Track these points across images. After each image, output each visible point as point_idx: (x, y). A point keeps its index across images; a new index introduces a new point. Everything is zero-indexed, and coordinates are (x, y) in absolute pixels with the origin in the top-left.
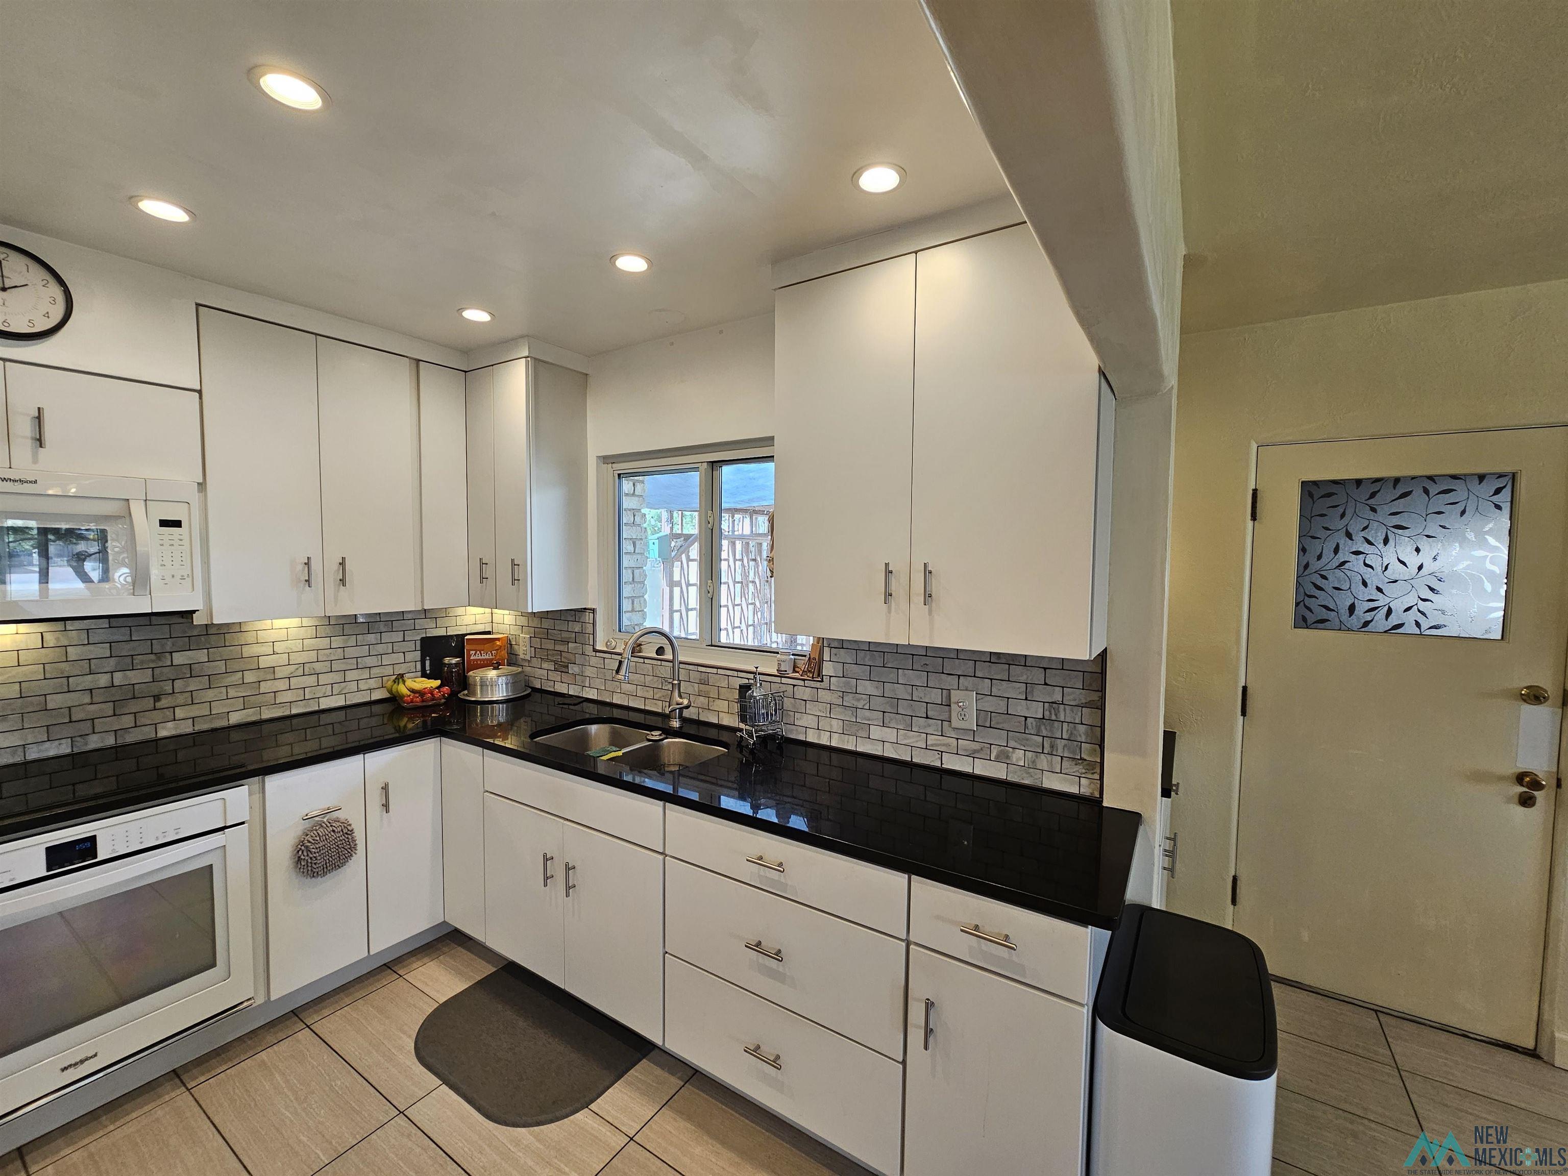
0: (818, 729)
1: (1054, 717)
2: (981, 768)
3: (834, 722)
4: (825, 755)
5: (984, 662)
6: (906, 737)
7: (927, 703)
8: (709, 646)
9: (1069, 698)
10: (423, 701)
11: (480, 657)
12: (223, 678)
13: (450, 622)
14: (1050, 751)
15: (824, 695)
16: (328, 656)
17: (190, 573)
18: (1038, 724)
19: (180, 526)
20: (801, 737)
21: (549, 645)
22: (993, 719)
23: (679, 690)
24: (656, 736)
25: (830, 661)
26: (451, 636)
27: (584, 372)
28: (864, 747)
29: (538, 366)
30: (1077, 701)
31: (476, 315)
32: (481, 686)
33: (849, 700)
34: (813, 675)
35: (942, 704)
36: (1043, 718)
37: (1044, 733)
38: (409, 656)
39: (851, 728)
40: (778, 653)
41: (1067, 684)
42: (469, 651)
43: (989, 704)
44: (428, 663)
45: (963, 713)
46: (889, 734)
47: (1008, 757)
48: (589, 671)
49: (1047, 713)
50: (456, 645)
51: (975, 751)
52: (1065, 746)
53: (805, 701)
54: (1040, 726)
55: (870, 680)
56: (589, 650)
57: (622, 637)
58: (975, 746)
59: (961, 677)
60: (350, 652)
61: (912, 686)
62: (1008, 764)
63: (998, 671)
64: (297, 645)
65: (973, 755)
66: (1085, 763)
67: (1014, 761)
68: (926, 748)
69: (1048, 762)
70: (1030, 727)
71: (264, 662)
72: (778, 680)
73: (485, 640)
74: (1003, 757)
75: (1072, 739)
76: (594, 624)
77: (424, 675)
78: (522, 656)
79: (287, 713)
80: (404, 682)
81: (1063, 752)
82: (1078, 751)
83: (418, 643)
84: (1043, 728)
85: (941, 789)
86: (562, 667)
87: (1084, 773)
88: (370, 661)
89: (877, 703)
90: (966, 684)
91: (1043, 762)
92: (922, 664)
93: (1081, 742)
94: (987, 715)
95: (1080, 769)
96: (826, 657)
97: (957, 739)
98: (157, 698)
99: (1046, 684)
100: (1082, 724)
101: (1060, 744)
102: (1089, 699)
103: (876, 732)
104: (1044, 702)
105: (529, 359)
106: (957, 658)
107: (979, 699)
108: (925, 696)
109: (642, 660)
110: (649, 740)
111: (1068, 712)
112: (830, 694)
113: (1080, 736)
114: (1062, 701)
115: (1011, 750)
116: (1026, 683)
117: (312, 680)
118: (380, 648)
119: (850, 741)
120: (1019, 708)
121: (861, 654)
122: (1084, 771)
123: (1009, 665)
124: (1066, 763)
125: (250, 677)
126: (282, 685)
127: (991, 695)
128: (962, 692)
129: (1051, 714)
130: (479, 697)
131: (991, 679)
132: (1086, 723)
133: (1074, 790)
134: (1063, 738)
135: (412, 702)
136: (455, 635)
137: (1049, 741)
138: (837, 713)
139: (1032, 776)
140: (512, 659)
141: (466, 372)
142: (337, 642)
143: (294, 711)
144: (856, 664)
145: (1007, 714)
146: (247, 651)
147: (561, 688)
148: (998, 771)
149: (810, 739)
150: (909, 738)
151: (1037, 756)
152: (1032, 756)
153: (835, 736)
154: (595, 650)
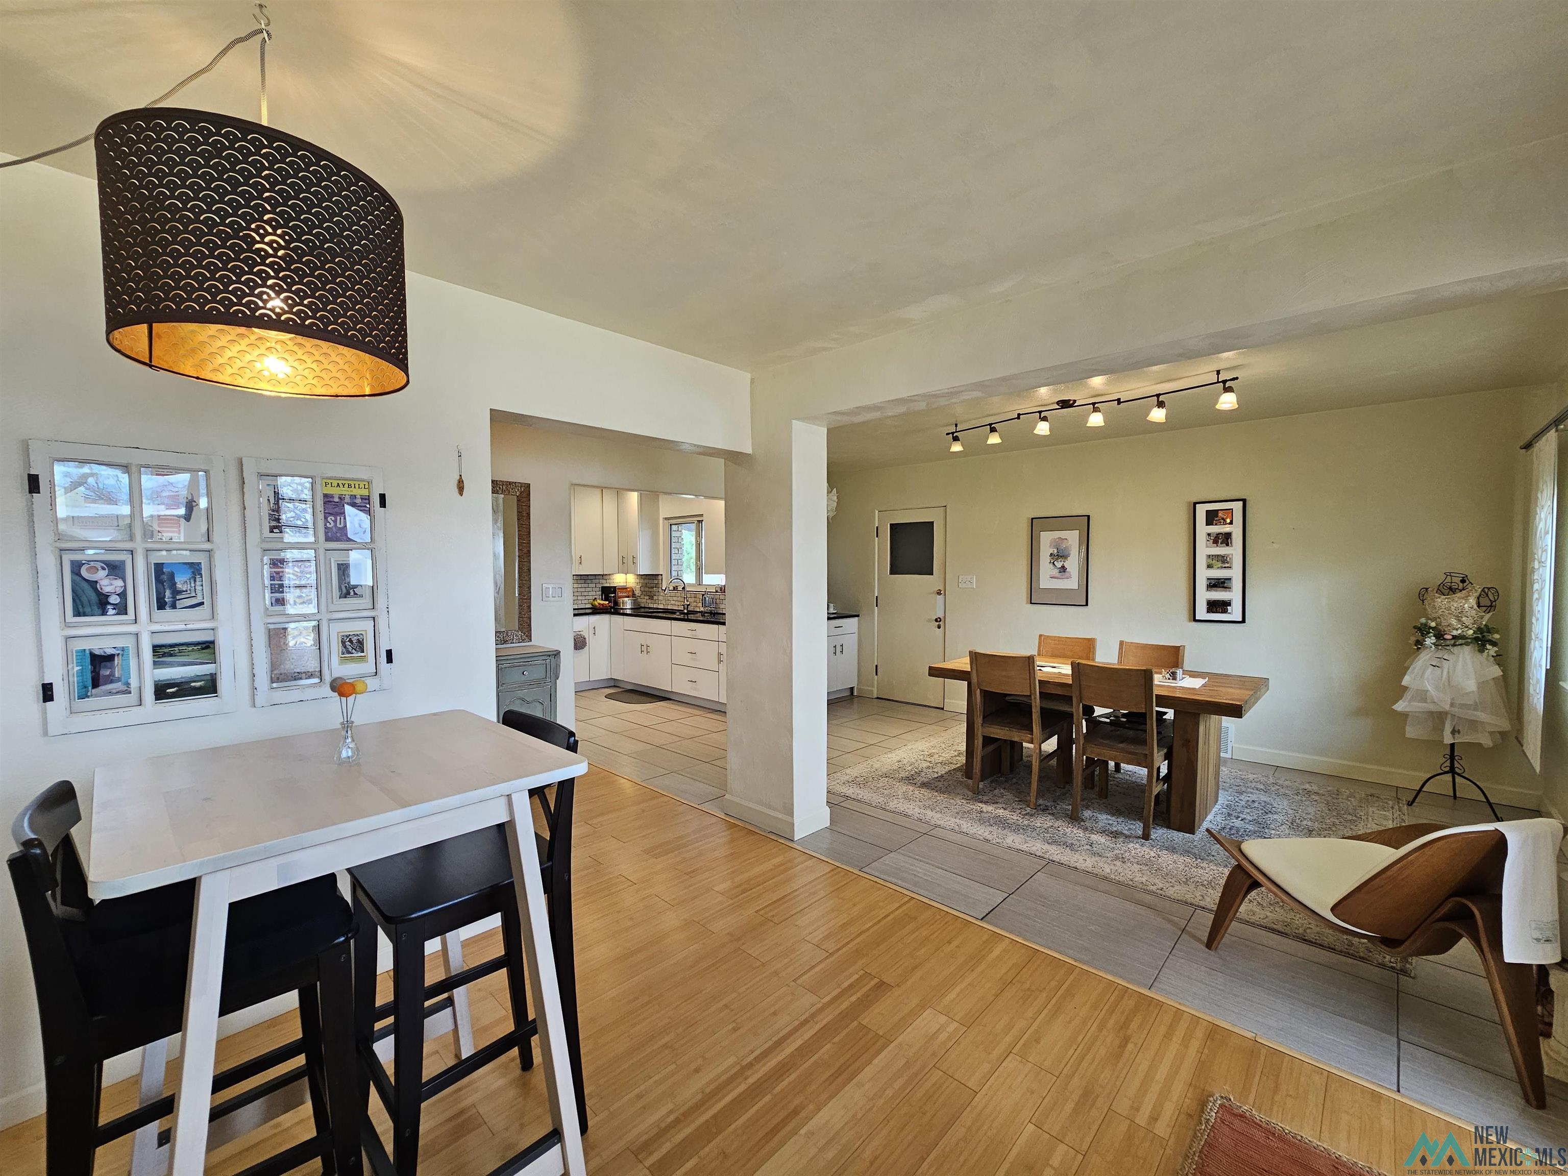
8: (698, 585)
11: (623, 594)
13: (612, 581)
21: (647, 589)
26: (612, 586)
38: (598, 594)
42: (619, 592)
44: (605, 595)
48: (661, 598)
50: (614, 590)
56: (660, 590)
57: (671, 584)
60: (580, 590)
73: (624, 589)
76: (662, 580)
77: (602, 600)
78: (637, 595)
80: (597, 601)
83: (599, 588)
86: (651, 598)
88: (586, 594)
109: (676, 592)
118: (589, 589)
130: (622, 607)
136: (614, 586)
140: (634, 595)
142: (576, 585)
147: (651, 606)
154: (662, 590)
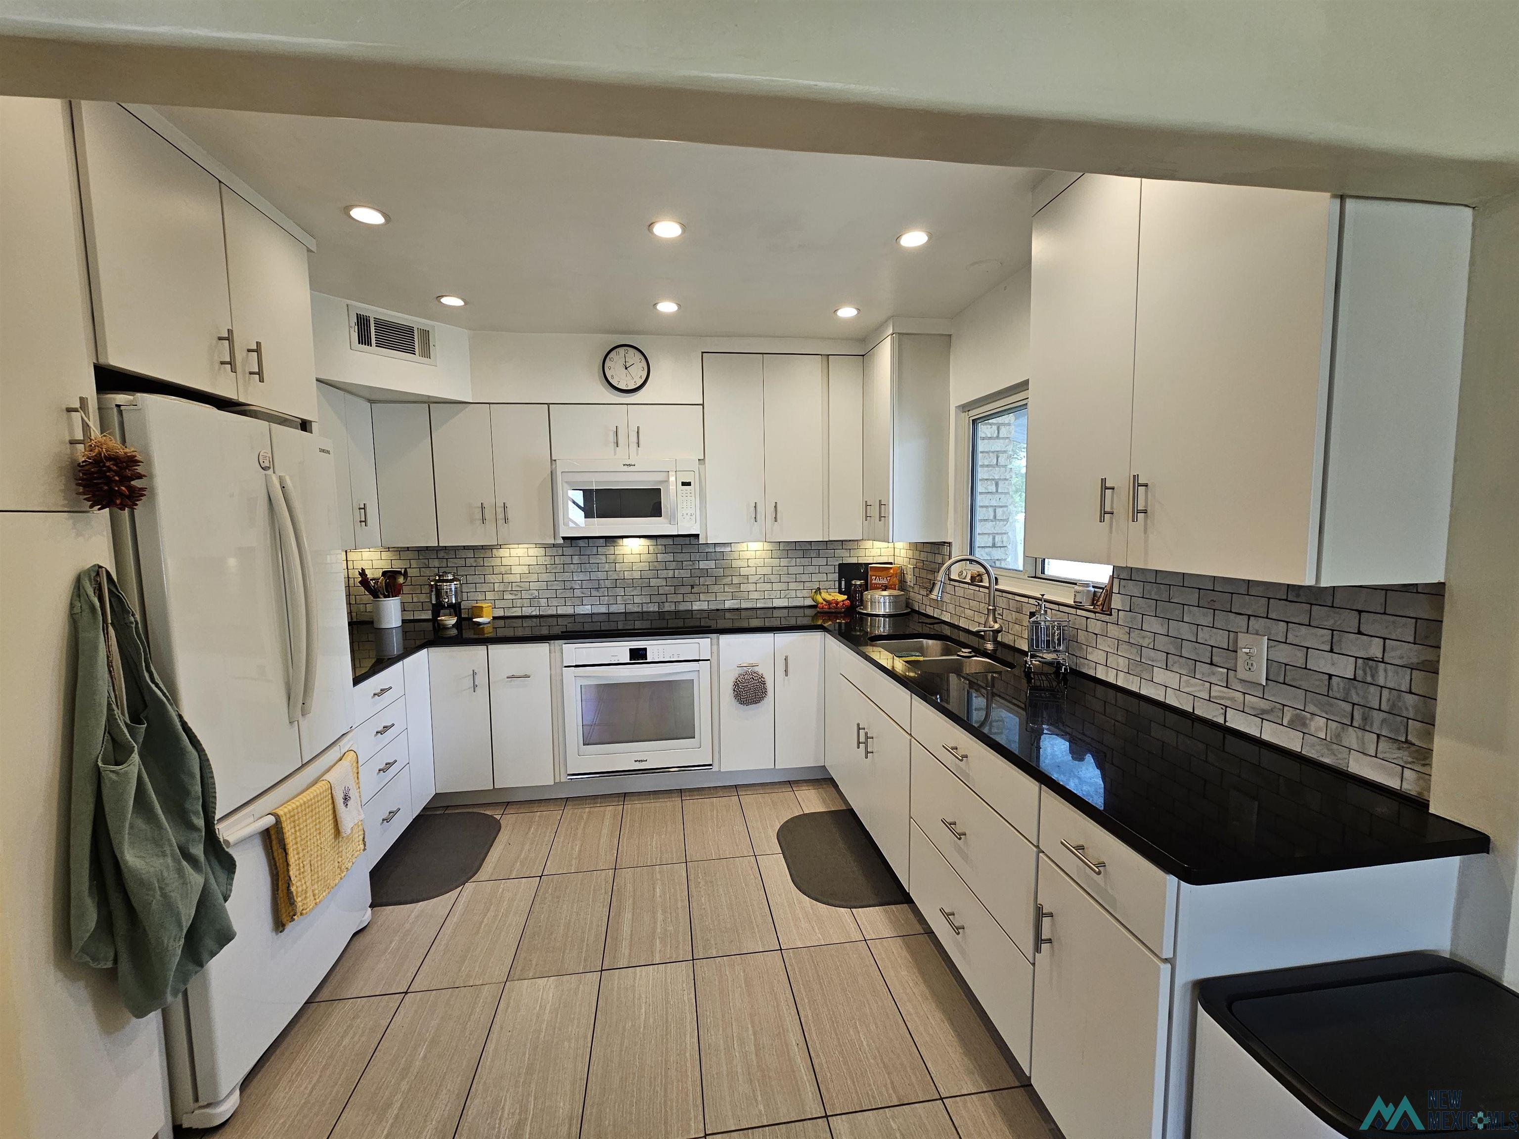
0: (1106, 666)
1: (1369, 679)
2: (1271, 734)
3: (1121, 660)
4: (1111, 693)
5: (1280, 600)
6: (1188, 684)
7: (1212, 647)
8: (1032, 577)
9: (1393, 654)
10: (830, 608)
11: (879, 582)
12: (723, 579)
13: (861, 553)
14: (1362, 725)
15: (1113, 631)
16: (778, 571)
17: (694, 512)
18: (1347, 687)
19: (690, 485)
20: (1091, 673)
21: (924, 574)
22: (1288, 673)
23: (994, 615)
24: (966, 652)
25: (1119, 593)
26: (861, 564)
27: (947, 333)
28: (1147, 691)
29: (902, 339)
30: (1404, 660)
31: (847, 312)
32: (871, 603)
33: (1135, 637)
34: (1103, 608)
35: (1228, 650)
36: (1355, 679)
37: (1355, 699)
38: (831, 577)
39: (1139, 667)
40: (1075, 584)
41: (1390, 633)
42: (871, 576)
43: (1283, 654)
44: (843, 583)
45: (1250, 662)
46: (1172, 679)
47: (1304, 725)
48: (946, 597)
49: (1360, 673)
50: (863, 571)
51: (1264, 712)
52: (1384, 721)
53: (1096, 634)
54: (1349, 689)
55: (1156, 616)
57: (970, 569)
58: (1263, 705)
59: (1252, 618)
60: (792, 570)
61: (1198, 625)
62: (1304, 733)
63: (1297, 612)
64: (760, 562)
65: (1261, 715)
66: (1413, 748)
67: (1312, 730)
68: (1209, 700)
69: (1358, 737)
70: (1335, 688)
71: (743, 572)
72: (1073, 611)
73: (884, 569)
74: (1298, 724)
75: (1394, 712)
76: (950, 556)
77: (837, 591)
78: (905, 583)
79: (754, 606)
80: (820, 593)
81: (1381, 729)
82: (1403, 729)
83: (837, 567)
84: (1353, 692)
85: (1224, 751)
87: (1410, 763)
89: (1162, 642)
90: (1256, 627)
91: (1352, 737)
92: (1209, 600)
93: (1408, 719)
94: (1281, 667)
95: (1404, 756)
96: (1115, 590)
97: (1244, 693)
98: (692, 587)
99: (1359, 633)
100: (1411, 692)
101: (1377, 716)
102: (1423, 658)
103: (1160, 675)
104: (1356, 658)
105: (894, 335)
106: (1248, 595)
107: (1271, 647)
108: (1210, 638)
109: (977, 589)
110: (959, 656)
111: (1390, 674)
112: (1117, 629)
113: (1407, 709)
114: (1383, 658)
115: (1308, 715)
116: (1333, 630)
117: (768, 587)
118: (811, 569)
119: (1135, 681)
120: (1322, 662)
121: (1148, 587)
122: (1410, 759)
123: (1311, 604)
124: (1383, 745)
125: (736, 580)
126: (752, 587)
127: (1286, 643)
128: (1251, 636)
129: (1365, 674)
131: (1287, 622)
132: (1417, 692)
133: (1393, 783)
134: (1382, 709)
135: (823, 608)
136: (864, 564)
137: (1361, 711)
138: (1124, 650)
139: (1335, 755)
140: (902, 585)
141: (863, 356)
142: (784, 562)
143: (759, 606)
144: (1143, 597)
145: (1306, 668)
146: (735, 564)
148: (1291, 741)
149: (1099, 676)
150: (1192, 686)
151: (1343, 728)
152: (1337, 728)
153: (1121, 674)
154: (950, 580)
